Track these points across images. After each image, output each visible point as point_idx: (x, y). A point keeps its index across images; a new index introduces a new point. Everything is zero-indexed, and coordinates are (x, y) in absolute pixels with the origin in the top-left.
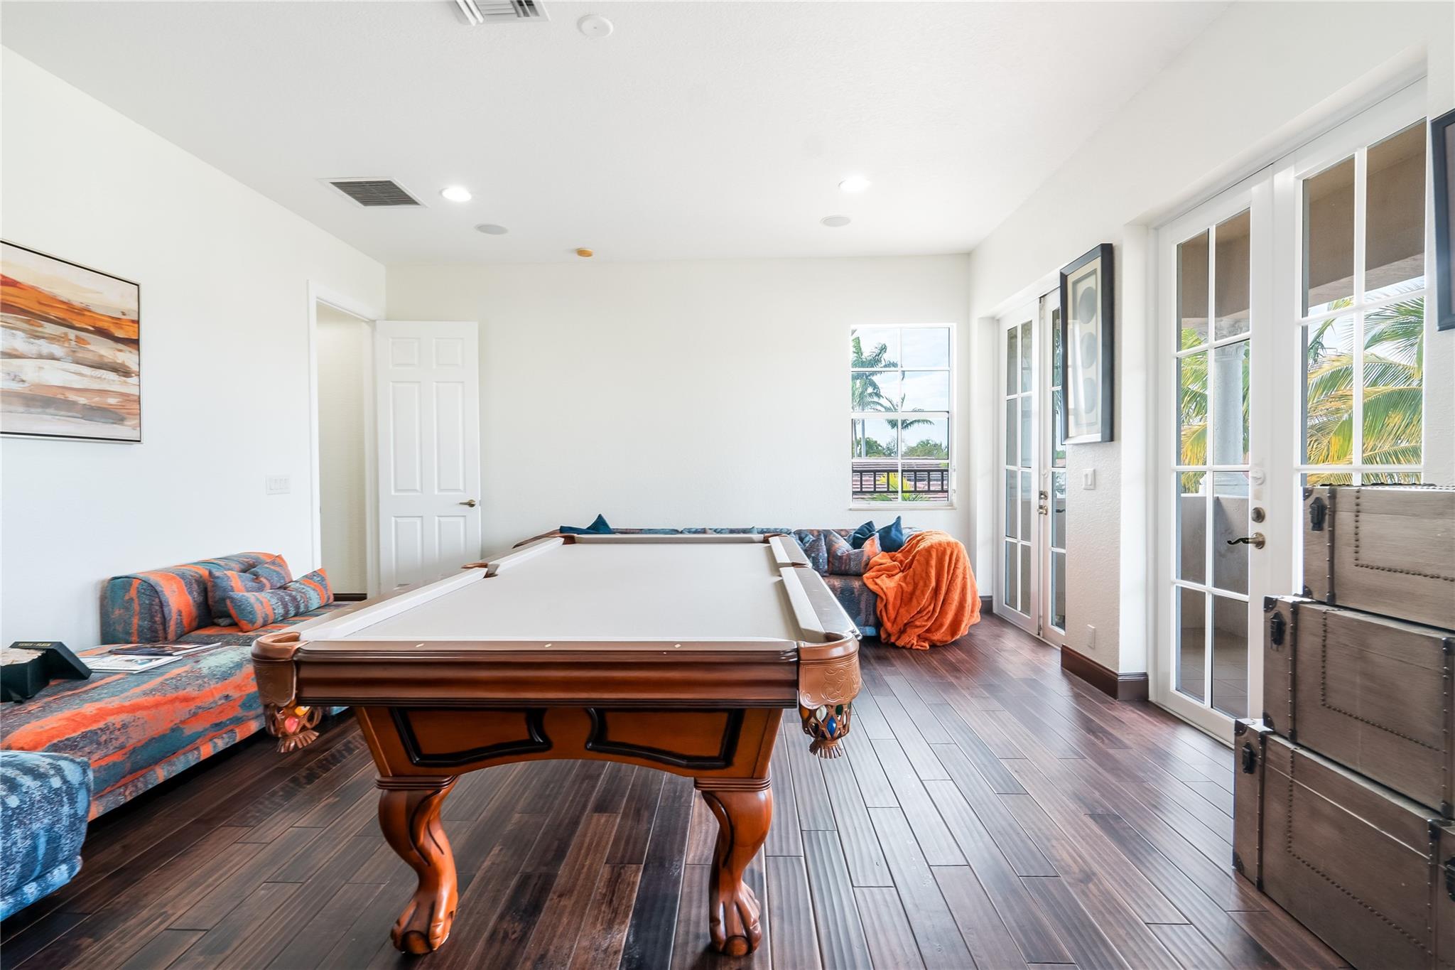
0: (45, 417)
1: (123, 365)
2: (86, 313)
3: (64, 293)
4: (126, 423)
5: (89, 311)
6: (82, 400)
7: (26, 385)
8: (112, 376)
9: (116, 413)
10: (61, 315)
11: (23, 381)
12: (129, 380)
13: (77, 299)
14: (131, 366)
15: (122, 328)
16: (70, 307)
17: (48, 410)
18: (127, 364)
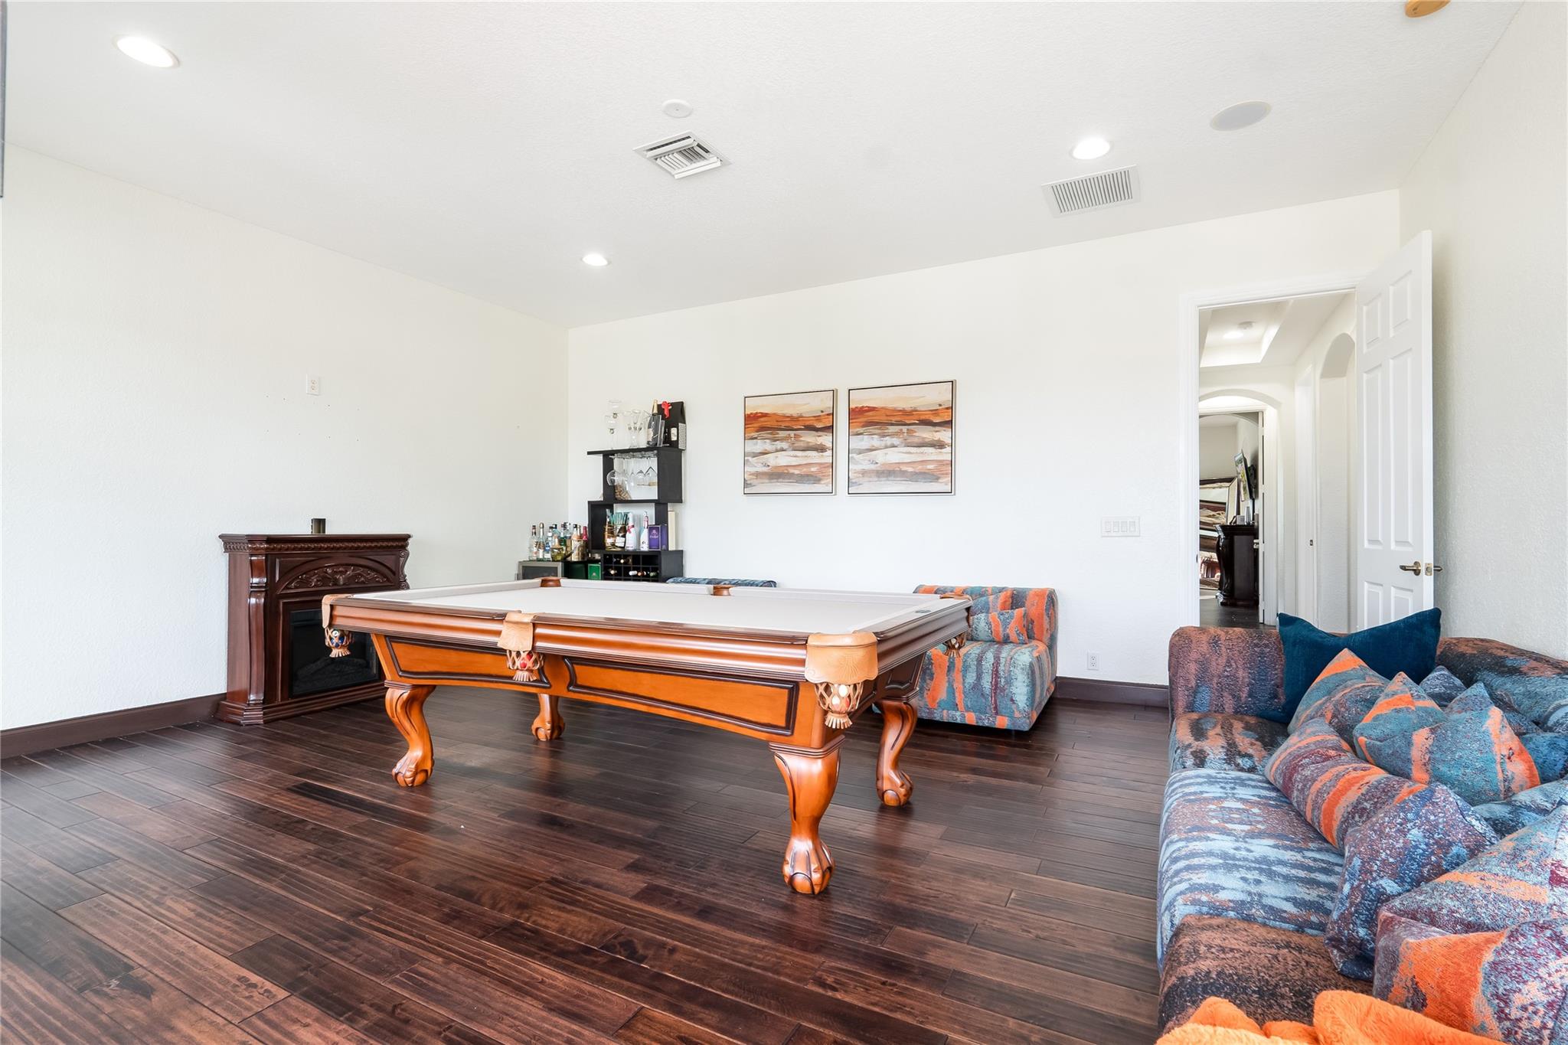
0: (888, 482)
1: (939, 441)
2: (914, 413)
3: (901, 405)
4: (940, 481)
5: (916, 411)
6: (910, 469)
7: (879, 465)
8: (931, 450)
9: (933, 475)
10: (898, 419)
11: (877, 463)
12: (943, 450)
13: (907, 406)
14: (945, 441)
15: (938, 415)
16: (904, 412)
17: (890, 478)
18: (942, 439)
